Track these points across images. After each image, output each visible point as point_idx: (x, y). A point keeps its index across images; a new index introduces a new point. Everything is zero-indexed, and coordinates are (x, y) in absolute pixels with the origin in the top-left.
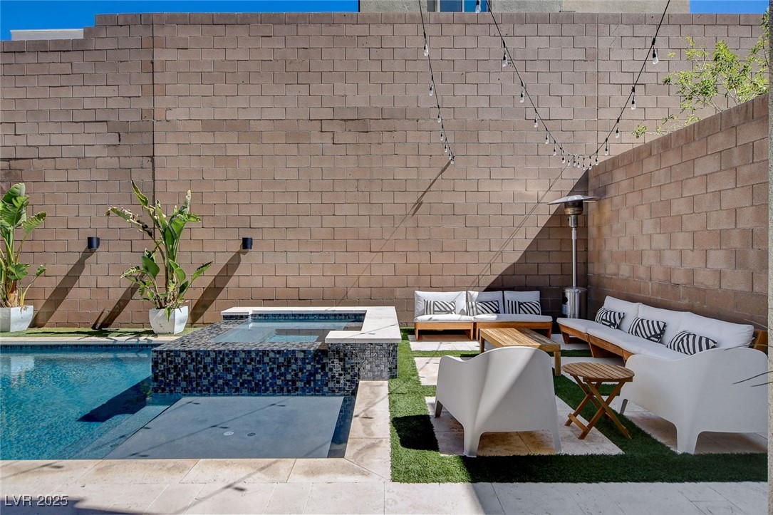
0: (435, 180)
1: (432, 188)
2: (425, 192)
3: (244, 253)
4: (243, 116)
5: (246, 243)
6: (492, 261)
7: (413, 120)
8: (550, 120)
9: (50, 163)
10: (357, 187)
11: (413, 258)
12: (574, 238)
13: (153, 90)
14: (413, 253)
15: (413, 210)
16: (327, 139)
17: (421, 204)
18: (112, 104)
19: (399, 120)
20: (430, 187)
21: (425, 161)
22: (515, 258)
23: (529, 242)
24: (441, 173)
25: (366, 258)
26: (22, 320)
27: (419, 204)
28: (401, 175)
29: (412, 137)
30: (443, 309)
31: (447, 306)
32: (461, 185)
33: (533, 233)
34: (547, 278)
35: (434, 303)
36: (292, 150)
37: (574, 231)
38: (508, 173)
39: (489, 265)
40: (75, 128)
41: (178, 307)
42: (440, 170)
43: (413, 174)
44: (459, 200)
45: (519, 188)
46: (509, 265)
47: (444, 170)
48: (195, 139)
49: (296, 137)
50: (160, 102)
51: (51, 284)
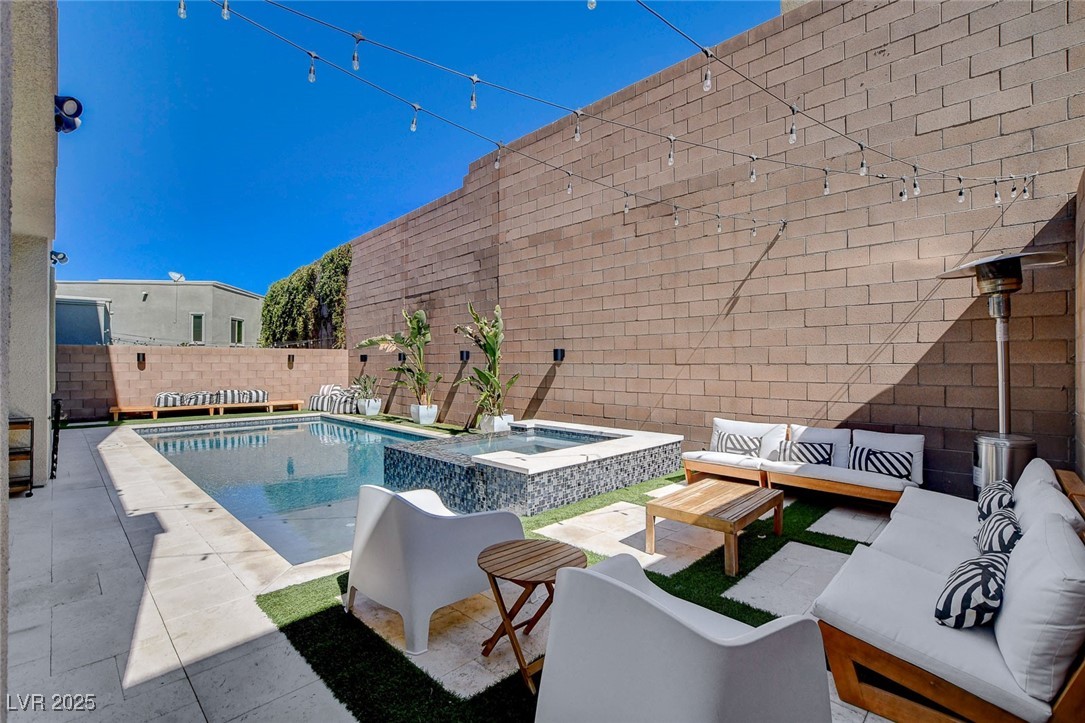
0: (758, 262)
1: (753, 275)
2: (744, 281)
3: (559, 365)
4: (558, 224)
5: (559, 355)
6: (852, 380)
7: (727, 185)
8: (971, 122)
9: (446, 292)
10: (661, 285)
11: (728, 373)
12: (1000, 338)
13: (498, 218)
14: (728, 367)
15: (727, 309)
16: (630, 232)
17: (738, 298)
18: (477, 236)
19: (707, 189)
20: (750, 273)
21: (743, 238)
22: (896, 376)
23: (925, 348)
24: (767, 251)
25: (672, 371)
26: (429, 416)
27: (735, 300)
28: (711, 262)
29: (726, 209)
30: (738, 446)
31: (745, 442)
32: (797, 266)
33: (934, 333)
34: (968, 414)
35: (729, 437)
36: (598, 251)
37: (1000, 326)
38: (882, 234)
39: (846, 386)
40: (459, 261)
41: (500, 415)
42: (765, 247)
43: (727, 259)
44: (794, 286)
45: (902, 256)
46: (886, 387)
47: (769, 248)
48: (524, 255)
49: (602, 237)
50: (503, 226)
51: (446, 389)
